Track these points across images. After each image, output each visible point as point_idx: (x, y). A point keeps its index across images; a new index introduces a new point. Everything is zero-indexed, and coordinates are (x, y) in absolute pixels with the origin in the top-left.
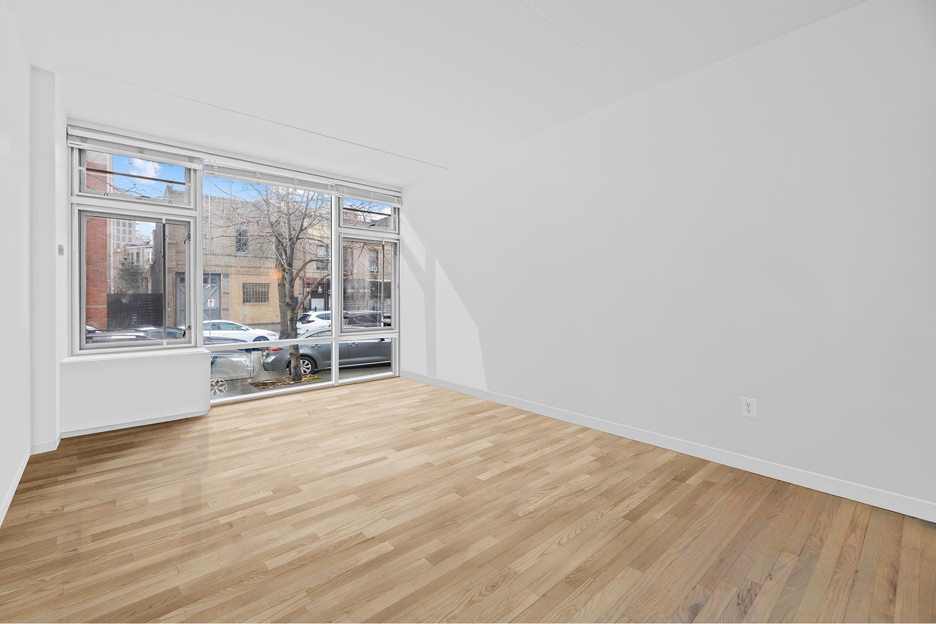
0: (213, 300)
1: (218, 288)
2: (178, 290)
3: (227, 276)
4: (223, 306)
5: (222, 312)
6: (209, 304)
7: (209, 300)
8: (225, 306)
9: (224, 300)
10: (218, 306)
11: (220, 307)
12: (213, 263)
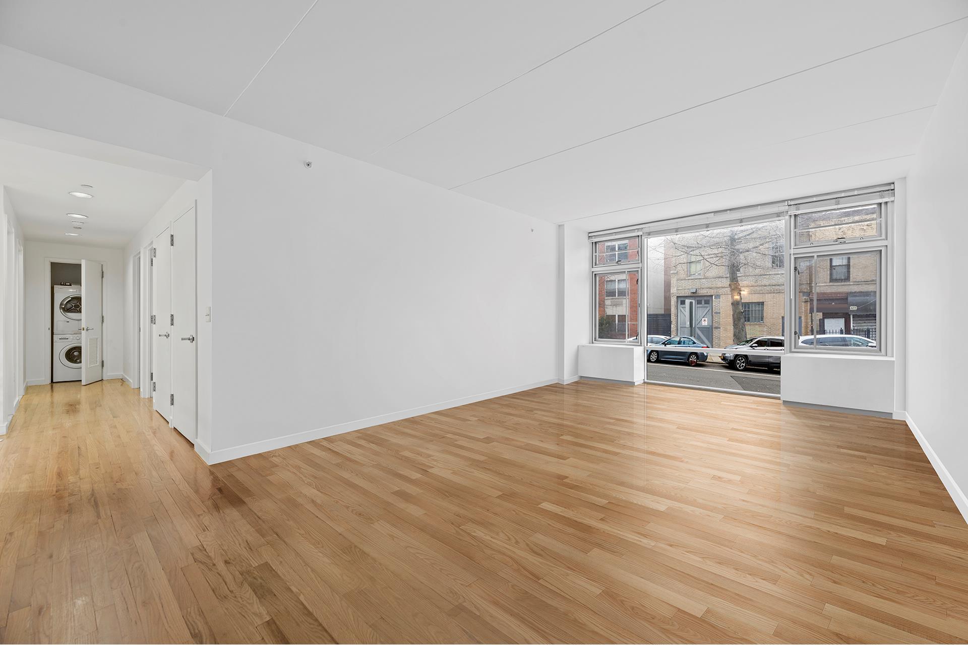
0: (706, 319)
1: (711, 307)
2: (679, 311)
3: (718, 296)
4: (715, 325)
5: (714, 330)
6: (703, 322)
7: (703, 319)
8: (716, 325)
9: (716, 319)
10: (711, 324)
11: (712, 326)
12: (706, 285)
